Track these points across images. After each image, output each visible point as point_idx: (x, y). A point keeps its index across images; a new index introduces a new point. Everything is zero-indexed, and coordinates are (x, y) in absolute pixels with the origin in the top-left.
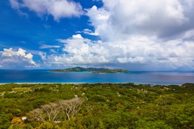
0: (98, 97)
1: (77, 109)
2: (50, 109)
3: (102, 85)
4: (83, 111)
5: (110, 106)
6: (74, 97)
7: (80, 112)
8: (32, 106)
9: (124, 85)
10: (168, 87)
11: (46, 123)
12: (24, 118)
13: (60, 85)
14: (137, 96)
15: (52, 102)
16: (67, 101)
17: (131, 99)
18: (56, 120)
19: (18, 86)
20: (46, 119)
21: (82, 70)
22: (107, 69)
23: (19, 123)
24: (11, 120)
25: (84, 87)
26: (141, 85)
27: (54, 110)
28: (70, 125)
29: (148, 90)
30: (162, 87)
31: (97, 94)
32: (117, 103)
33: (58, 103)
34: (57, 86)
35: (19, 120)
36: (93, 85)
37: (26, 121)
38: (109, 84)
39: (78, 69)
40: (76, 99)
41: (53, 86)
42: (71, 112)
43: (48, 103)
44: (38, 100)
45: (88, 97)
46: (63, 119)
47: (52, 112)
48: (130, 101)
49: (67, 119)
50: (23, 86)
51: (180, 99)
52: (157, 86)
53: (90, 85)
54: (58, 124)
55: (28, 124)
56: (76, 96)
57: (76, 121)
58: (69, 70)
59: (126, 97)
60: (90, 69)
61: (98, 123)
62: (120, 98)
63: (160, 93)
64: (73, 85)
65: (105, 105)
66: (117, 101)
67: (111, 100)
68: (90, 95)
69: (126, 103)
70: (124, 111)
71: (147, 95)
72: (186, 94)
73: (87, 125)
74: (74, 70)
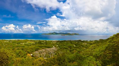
0: (64, 47)
1: (55, 53)
2: (42, 52)
3: (66, 41)
4: (57, 54)
5: (70, 51)
6: (53, 47)
7: (56, 54)
8: (34, 50)
9: (77, 41)
10: (94, 41)
11: (40, 58)
12: (32, 55)
13: (46, 41)
14: (83, 46)
15: (43, 49)
16: (50, 49)
17: (80, 48)
18: (45, 57)
19: (29, 41)
20: (41, 56)
21: (57, 34)
22: (69, 33)
23: (30, 56)
24: (27, 54)
25: (57, 42)
26: (84, 41)
27: (44, 52)
28: (51, 60)
29: (87, 43)
30: (92, 41)
31: (64, 45)
32: (74, 50)
33: (45, 49)
34: (45, 42)
35: (30, 55)
36: (62, 41)
37: (32, 56)
38: (70, 41)
39: (54, 33)
40: (54, 48)
41: (43, 41)
42: (51, 54)
43: (41, 49)
44: (37, 47)
45: (59, 47)
46: (48, 57)
47: (43, 53)
48: (79, 48)
49: (50, 57)
50: (31, 41)
51: (98, 46)
52: (90, 41)
53: (60, 41)
54: (46, 59)
55: (33, 58)
56: (54, 46)
57: (54, 59)
58: (50, 34)
59: (78, 46)
60: (60, 33)
61: (65, 60)
62: (75, 47)
63: (91, 44)
64: (52, 41)
65: (68, 51)
66: (74, 49)
67: (71, 49)
68: (61, 46)
69: (78, 49)
70: (77, 53)
71: (86, 45)
72: (100, 44)
73: (59, 61)
74: (52, 34)
